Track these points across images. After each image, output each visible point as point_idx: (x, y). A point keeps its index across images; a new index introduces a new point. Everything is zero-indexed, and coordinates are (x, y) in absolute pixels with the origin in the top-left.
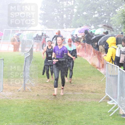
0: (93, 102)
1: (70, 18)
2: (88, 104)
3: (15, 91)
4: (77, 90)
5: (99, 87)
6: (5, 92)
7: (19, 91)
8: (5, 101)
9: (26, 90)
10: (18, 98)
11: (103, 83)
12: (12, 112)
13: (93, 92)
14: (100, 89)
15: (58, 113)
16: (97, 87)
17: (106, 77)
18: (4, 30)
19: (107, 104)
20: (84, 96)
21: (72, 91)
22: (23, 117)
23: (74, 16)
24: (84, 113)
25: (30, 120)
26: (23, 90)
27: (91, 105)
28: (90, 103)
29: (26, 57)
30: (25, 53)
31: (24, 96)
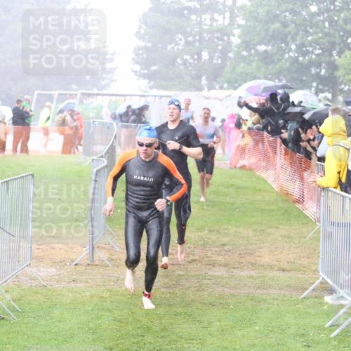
0: (285, 299)
1: (220, 61)
2: (270, 304)
3: (66, 264)
4: (239, 263)
5: (302, 255)
6: (36, 267)
7: (76, 264)
8: (37, 293)
9: (97, 263)
10: (73, 285)
11: (311, 244)
12: (58, 324)
13: (283, 270)
14: (305, 262)
15: (185, 326)
16: (294, 255)
17: (319, 229)
18: (36, 92)
19: (322, 304)
20: (257, 282)
21: (225, 265)
22: (88, 338)
23: (231, 55)
24: (257, 328)
25: (108, 345)
26: (89, 262)
27: (278, 305)
28: (277, 299)
29: (95, 170)
30: (93, 160)
31: (90, 279)
